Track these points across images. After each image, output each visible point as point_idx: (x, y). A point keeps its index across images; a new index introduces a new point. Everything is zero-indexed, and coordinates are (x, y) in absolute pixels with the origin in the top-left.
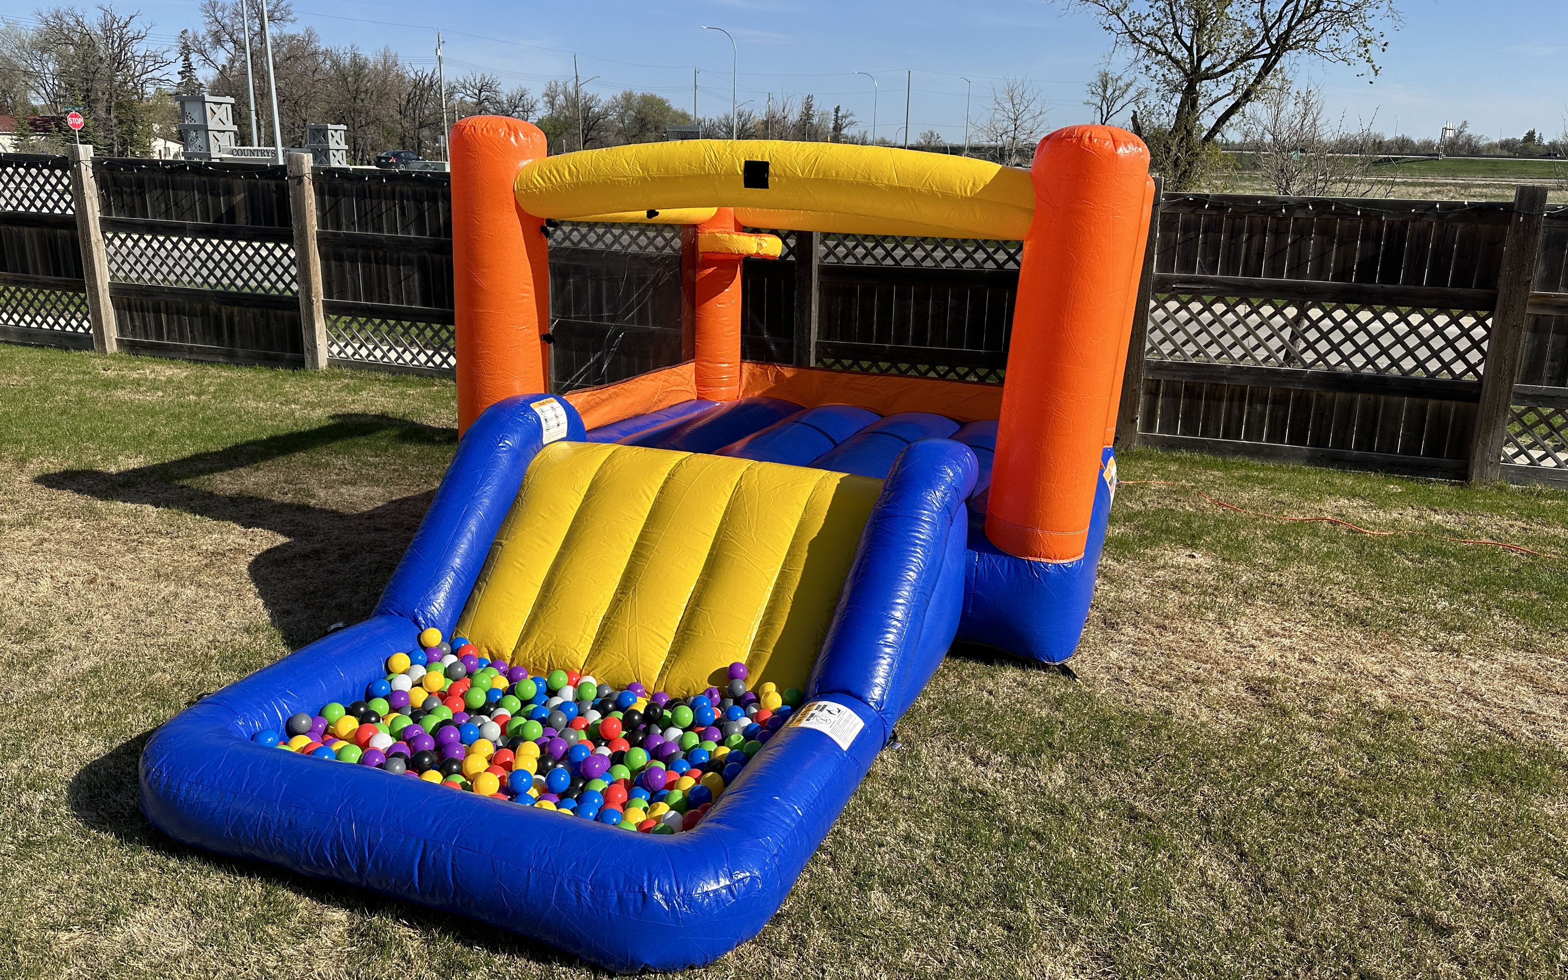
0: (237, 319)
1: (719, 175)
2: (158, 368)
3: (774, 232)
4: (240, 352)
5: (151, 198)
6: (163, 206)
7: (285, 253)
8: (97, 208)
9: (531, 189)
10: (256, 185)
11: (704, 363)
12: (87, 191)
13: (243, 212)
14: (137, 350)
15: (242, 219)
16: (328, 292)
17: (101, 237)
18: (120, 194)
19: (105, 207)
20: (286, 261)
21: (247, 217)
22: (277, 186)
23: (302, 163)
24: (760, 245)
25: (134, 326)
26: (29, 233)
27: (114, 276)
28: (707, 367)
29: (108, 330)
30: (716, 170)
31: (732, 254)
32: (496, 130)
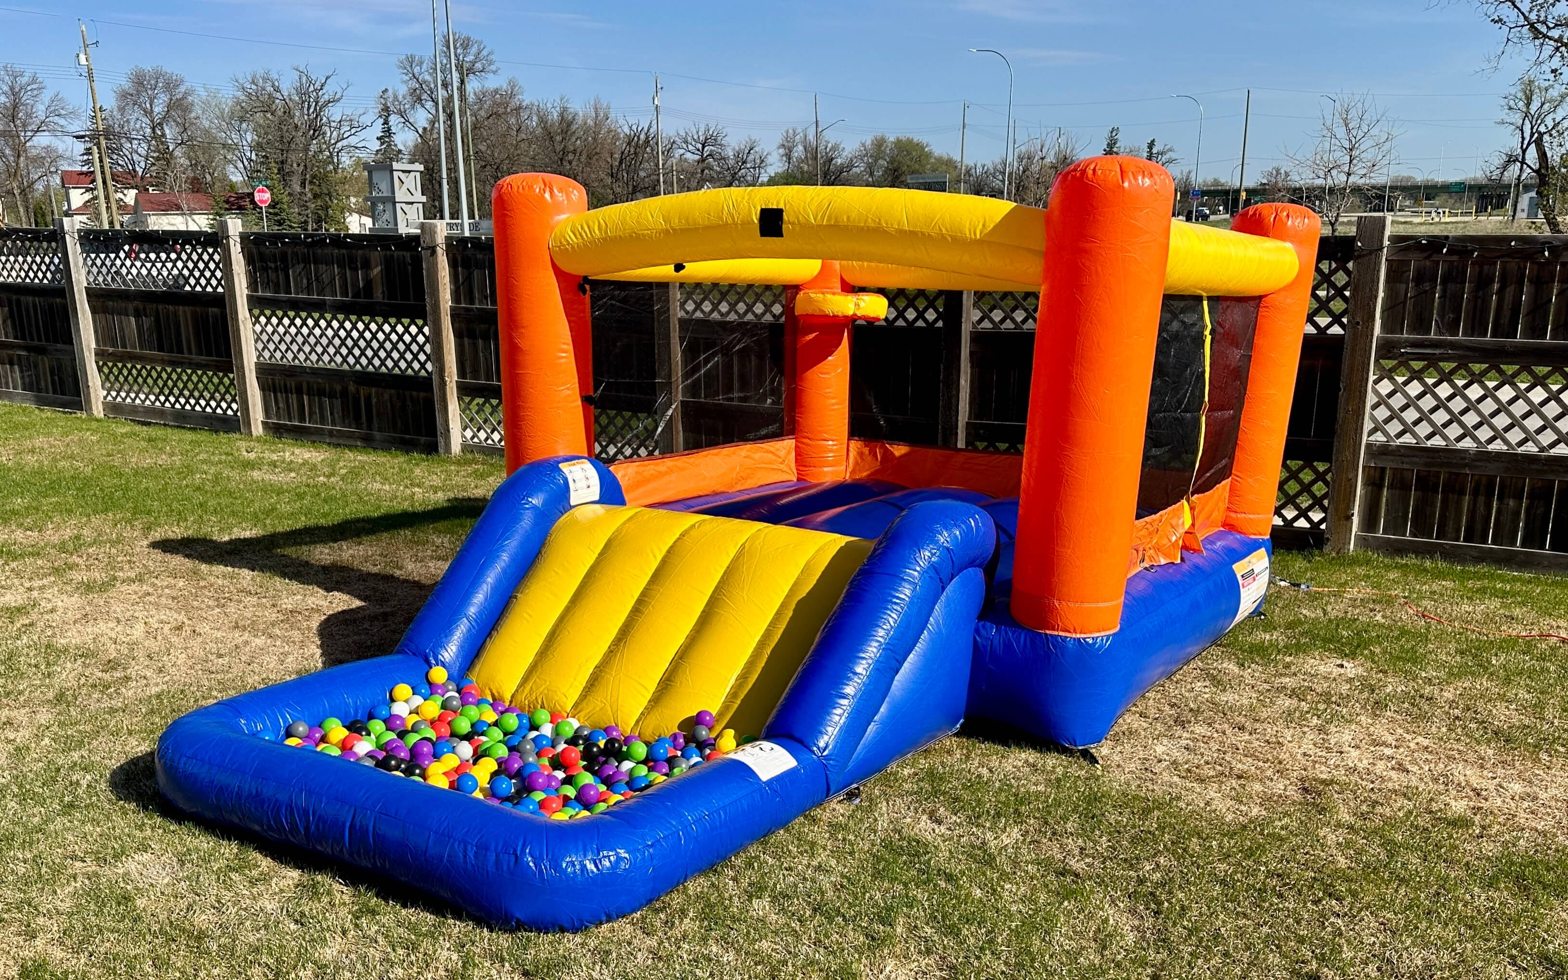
0: (374, 400)
1: (736, 224)
2: (297, 451)
3: (881, 291)
4: (377, 435)
5: (294, 272)
6: (305, 282)
7: (420, 331)
8: (244, 284)
9: (563, 245)
10: (392, 256)
11: (803, 440)
12: (235, 267)
13: (380, 287)
14: (280, 433)
15: (378, 295)
16: (462, 373)
17: (248, 315)
18: (266, 269)
19: (252, 285)
20: (421, 339)
21: (383, 292)
22: (412, 256)
23: (435, 232)
24: (857, 305)
25: (278, 408)
26: (184, 312)
27: (260, 355)
28: (808, 445)
29: (254, 412)
30: (733, 218)
31: (827, 316)
32: (531, 187)
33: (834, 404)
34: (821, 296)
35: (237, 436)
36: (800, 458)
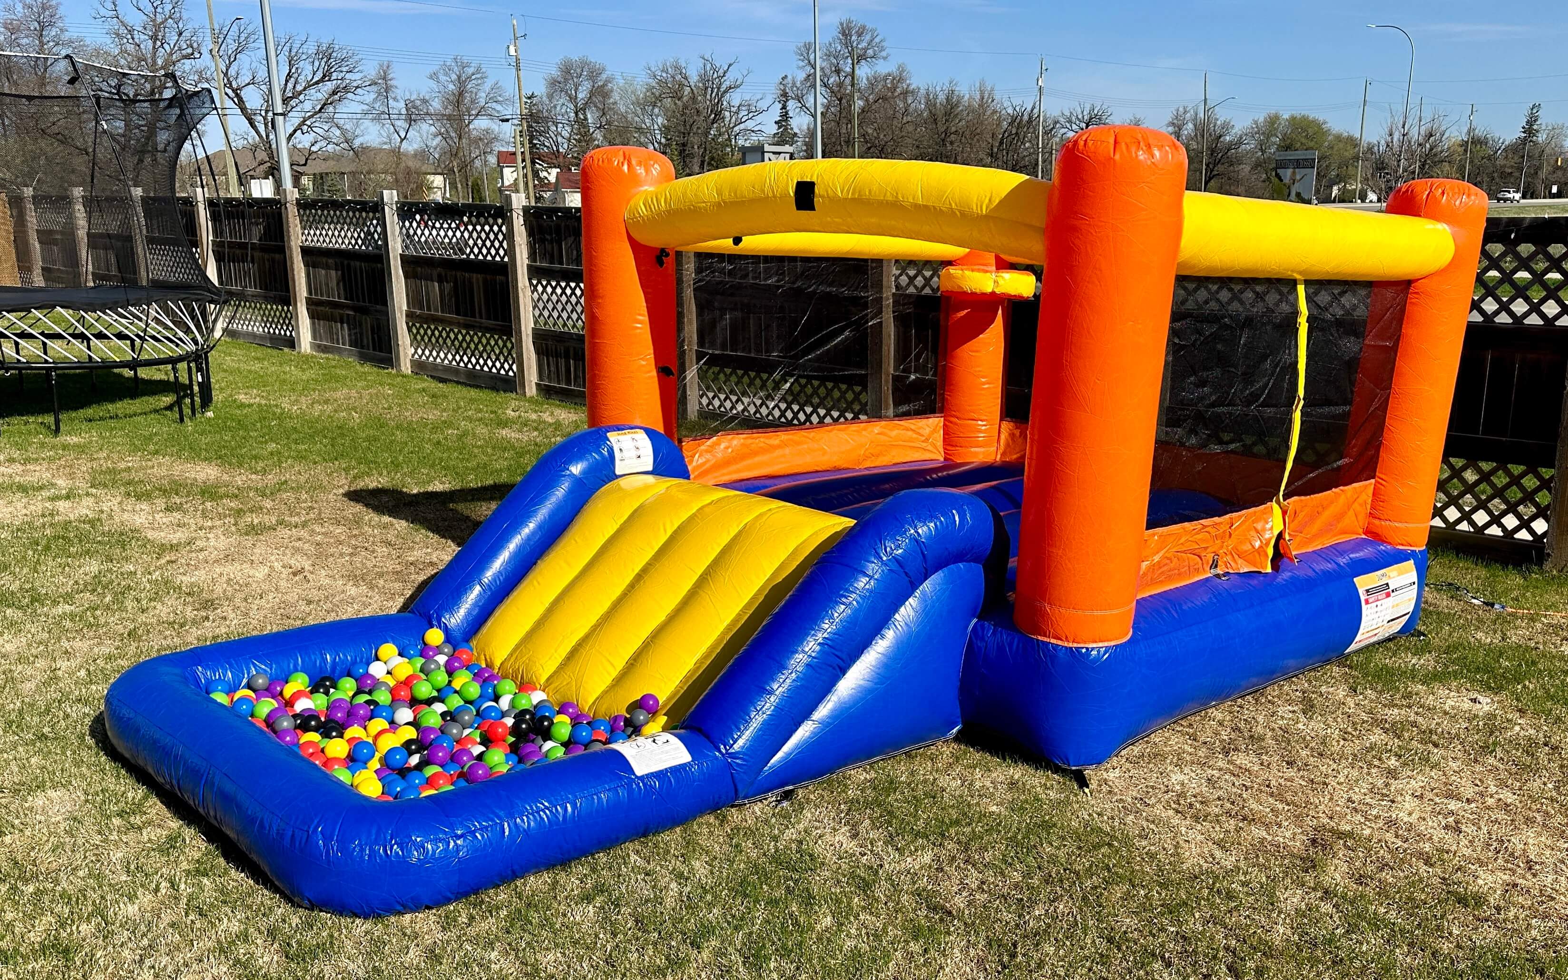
1: (774, 196)
2: (557, 411)
3: (1028, 268)
5: (566, 245)
6: (575, 252)
8: (525, 255)
9: (636, 218)
11: (953, 419)
12: (517, 238)
14: (550, 395)
16: (700, 340)
17: (527, 284)
18: (542, 241)
19: (532, 256)
24: (996, 282)
25: (550, 371)
26: (477, 279)
27: (536, 322)
28: (956, 424)
29: (529, 374)
30: (773, 192)
31: (965, 293)
32: (610, 161)
33: (984, 384)
34: (960, 272)
35: (513, 395)
36: (949, 439)
